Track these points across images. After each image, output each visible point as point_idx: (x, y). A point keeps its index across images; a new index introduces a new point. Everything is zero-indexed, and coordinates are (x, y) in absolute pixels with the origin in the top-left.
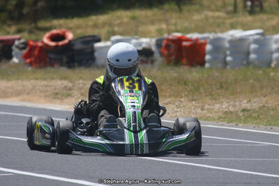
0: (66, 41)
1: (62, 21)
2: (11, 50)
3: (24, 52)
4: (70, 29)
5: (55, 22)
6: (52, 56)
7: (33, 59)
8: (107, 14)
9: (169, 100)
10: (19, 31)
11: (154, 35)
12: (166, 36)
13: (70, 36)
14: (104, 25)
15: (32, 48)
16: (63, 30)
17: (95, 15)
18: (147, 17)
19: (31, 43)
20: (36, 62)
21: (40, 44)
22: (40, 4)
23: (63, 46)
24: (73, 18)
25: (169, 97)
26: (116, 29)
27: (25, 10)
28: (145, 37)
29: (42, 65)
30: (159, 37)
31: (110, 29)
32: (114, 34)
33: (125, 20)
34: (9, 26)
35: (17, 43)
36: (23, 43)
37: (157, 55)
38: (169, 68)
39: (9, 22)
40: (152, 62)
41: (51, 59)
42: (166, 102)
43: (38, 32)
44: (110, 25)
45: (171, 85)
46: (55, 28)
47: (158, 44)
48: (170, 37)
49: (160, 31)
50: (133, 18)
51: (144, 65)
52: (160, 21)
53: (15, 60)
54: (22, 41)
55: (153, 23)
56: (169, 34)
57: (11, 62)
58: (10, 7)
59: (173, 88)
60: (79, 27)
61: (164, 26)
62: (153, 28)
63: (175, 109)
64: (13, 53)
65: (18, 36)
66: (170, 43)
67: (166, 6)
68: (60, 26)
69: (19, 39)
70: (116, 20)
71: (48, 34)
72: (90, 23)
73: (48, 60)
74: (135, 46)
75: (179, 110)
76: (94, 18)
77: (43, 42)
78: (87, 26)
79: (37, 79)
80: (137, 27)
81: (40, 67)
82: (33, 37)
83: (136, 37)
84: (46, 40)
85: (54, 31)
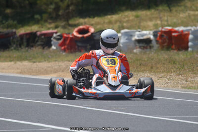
0: (89, 34)
1: (86, 20)
2: (51, 41)
3: (60, 41)
4: (92, 25)
5: (81, 20)
6: (79, 44)
7: (66, 46)
8: (118, 14)
9: (163, 74)
10: (56, 27)
11: (151, 28)
12: (160, 29)
13: (92, 30)
14: (116, 22)
15: (66, 39)
16: (88, 26)
17: (110, 15)
18: (146, 15)
19: (65, 35)
20: (68, 49)
21: (71, 36)
22: (71, 8)
23: (87, 37)
24: (94, 17)
25: (163, 72)
26: (125, 24)
27: (61, 13)
28: (145, 30)
29: (72, 51)
30: (155, 30)
31: (120, 25)
32: (123, 28)
33: (131, 18)
34: (50, 23)
35: (55, 35)
36: (59, 36)
37: (154, 43)
38: (162, 52)
39: (49, 21)
40: (151, 47)
41: (78, 46)
42: (160, 76)
43: (70, 28)
44: (121, 22)
45: (164, 64)
46: (82, 24)
47: (155, 35)
48: (163, 30)
49: (156, 26)
50: (137, 17)
51: (145, 50)
52: (156, 18)
53: (53, 47)
54: (58, 34)
55: (151, 20)
56: (163, 28)
57: (51, 49)
58: (50, 10)
59: (166, 66)
60: (98, 24)
61: (159, 22)
62: (151, 24)
63: (167, 81)
64: (52, 43)
65: (55, 31)
66: (163, 34)
67: (160, 8)
68: (85, 23)
69: (56, 33)
70: (124, 18)
71: (76, 29)
72: (106, 21)
73: (77, 47)
74: (138, 37)
75: (169, 81)
76: (109, 17)
77: (73, 35)
78: (104, 22)
79: (69, 61)
80: (140, 22)
81: (71, 52)
82: (66, 31)
83: (139, 30)
84: (75, 34)
85: (81, 27)
